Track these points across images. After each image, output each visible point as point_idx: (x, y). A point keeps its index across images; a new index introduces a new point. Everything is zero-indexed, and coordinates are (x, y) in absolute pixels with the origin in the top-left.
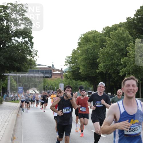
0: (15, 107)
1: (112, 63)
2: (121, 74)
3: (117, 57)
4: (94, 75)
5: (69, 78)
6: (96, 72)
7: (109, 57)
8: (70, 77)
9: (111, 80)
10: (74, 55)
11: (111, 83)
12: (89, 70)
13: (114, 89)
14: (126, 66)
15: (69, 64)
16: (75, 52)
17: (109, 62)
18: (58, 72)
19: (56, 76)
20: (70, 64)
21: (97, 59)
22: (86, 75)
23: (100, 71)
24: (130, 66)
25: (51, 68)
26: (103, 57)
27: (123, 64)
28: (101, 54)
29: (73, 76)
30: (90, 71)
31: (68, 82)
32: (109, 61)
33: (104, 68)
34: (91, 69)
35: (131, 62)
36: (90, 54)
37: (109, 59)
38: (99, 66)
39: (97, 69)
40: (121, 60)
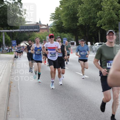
0: (11, 57)
2: (98, 25)
3: (93, 11)
4: (75, 27)
6: (76, 25)
7: (87, 12)
8: (55, 30)
9: (90, 31)
10: (57, 12)
11: (90, 34)
12: (70, 23)
13: (93, 38)
14: (102, 18)
16: (58, 9)
18: (44, 27)
19: (43, 31)
20: (54, 20)
21: (77, 14)
22: (68, 28)
23: (80, 24)
24: (105, 18)
25: (38, 24)
26: (82, 12)
28: (80, 10)
29: (58, 29)
30: (71, 25)
32: (87, 15)
33: (83, 22)
35: (106, 14)
36: (71, 10)
37: (87, 13)
38: (79, 20)
39: (78, 22)
40: (97, 13)
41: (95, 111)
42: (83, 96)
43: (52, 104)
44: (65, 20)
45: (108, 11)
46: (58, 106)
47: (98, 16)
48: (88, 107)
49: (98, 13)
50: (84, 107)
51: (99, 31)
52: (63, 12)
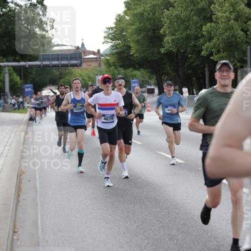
0: (21, 120)
3: (195, 23)
4: (156, 57)
5: (112, 64)
6: (159, 52)
7: (181, 25)
8: (114, 63)
9: (187, 64)
10: (119, 24)
11: (187, 71)
13: (193, 80)
14: (213, 38)
15: (111, 41)
16: (120, 18)
17: (182, 34)
18: (92, 56)
19: (89, 64)
20: (113, 41)
21: (160, 29)
22: (142, 57)
23: (167, 50)
24: (219, 37)
25: (80, 50)
26: (171, 24)
27: (206, 35)
28: (166, 20)
29: (120, 61)
30: (148, 52)
31: (111, 72)
32: (182, 32)
33: (174, 45)
34: (151, 48)
35: (220, 30)
36: (147, 21)
37: (181, 27)
38: (165, 42)
39: (162, 46)
40: (203, 28)
45: (225, 22)
47: (203, 33)
49: (204, 26)
51: (206, 65)
52: (132, 25)
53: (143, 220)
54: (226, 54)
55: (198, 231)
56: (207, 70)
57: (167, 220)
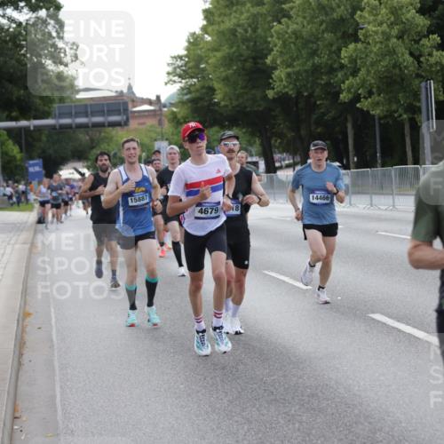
0: (23, 223)
1: (314, 64)
2: (344, 97)
3: (327, 45)
4: (259, 106)
5: (182, 121)
6: (265, 97)
7: (303, 48)
9: (314, 117)
10: (194, 50)
11: (316, 128)
12: (242, 91)
14: (359, 70)
15: (180, 80)
16: (196, 39)
17: (305, 63)
18: (146, 107)
19: (142, 121)
20: (183, 79)
21: (265, 56)
22: (234, 107)
23: (278, 92)
24: (370, 69)
25: (125, 98)
26: (284, 48)
27: (347, 64)
28: (277, 41)
29: (196, 115)
30: (245, 97)
32: (305, 60)
33: (290, 83)
34: (251, 89)
35: (372, 55)
36: (243, 43)
37: (303, 52)
38: (275, 79)
39: (269, 86)
40: (343, 52)
41: (334, 411)
42: (289, 358)
43: (177, 391)
44: (223, 80)
45: (381, 42)
46: (199, 394)
47: (343, 61)
48: (308, 396)
49: (344, 49)
50: (293, 398)
51: (349, 118)
52: (217, 50)
53: (240, 390)
54: (384, 98)
55: (336, 406)
56: (349, 126)
57: (282, 388)
